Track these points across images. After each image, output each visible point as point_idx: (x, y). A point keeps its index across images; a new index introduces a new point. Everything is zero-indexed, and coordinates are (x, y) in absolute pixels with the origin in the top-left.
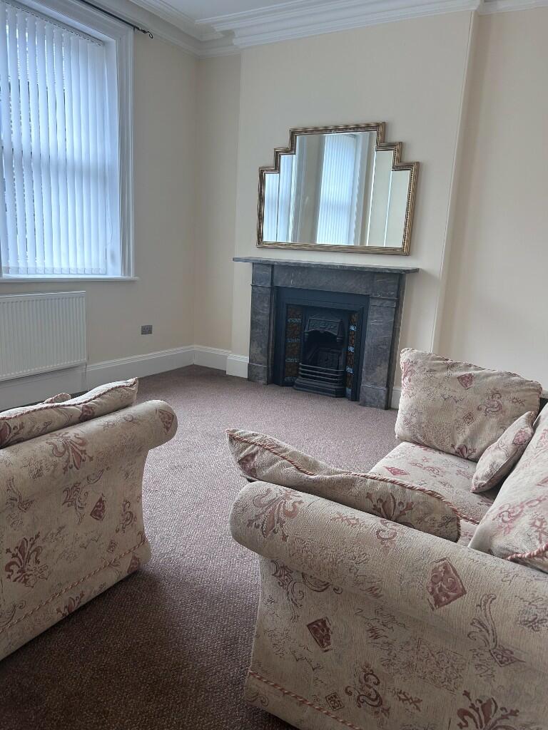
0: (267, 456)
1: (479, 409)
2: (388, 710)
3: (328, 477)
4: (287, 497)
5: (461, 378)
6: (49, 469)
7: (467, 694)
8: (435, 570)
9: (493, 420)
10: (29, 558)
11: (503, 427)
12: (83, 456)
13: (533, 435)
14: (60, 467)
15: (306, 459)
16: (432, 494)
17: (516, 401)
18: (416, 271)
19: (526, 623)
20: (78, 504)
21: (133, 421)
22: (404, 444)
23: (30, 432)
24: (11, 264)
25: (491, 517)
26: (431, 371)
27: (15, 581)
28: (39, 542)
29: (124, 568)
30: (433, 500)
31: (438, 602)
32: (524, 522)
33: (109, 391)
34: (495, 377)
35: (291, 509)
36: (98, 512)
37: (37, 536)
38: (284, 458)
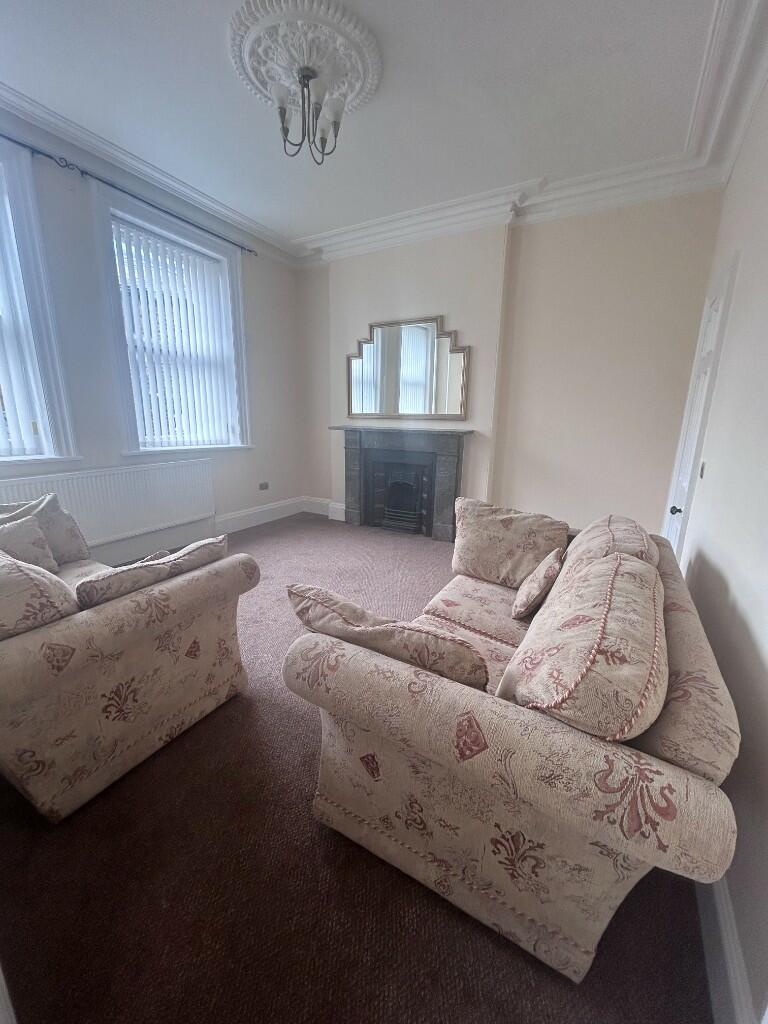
0: (319, 609)
1: (518, 547)
2: (432, 834)
3: (371, 629)
4: (332, 650)
5: (502, 521)
6: (130, 626)
7: (497, 826)
8: (460, 724)
9: (530, 556)
10: (126, 700)
11: (538, 560)
12: (166, 610)
13: (560, 569)
14: (142, 624)
15: (354, 611)
16: (462, 643)
17: (548, 539)
18: (471, 432)
19: (543, 778)
20: (172, 648)
21: (217, 574)
22: (459, 576)
23: (117, 592)
24: (148, 438)
25: (516, 662)
26: (478, 516)
27: (114, 719)
28: (134, 685)
29: (223, 695)
30: (462, 649)
31: (463, 756)
32: (543, 671)
33: (197, 549)
34: (531, 520)
35: (333, 663)
36: (193, 651)
37: (133, 680)
38: (334, 611)
